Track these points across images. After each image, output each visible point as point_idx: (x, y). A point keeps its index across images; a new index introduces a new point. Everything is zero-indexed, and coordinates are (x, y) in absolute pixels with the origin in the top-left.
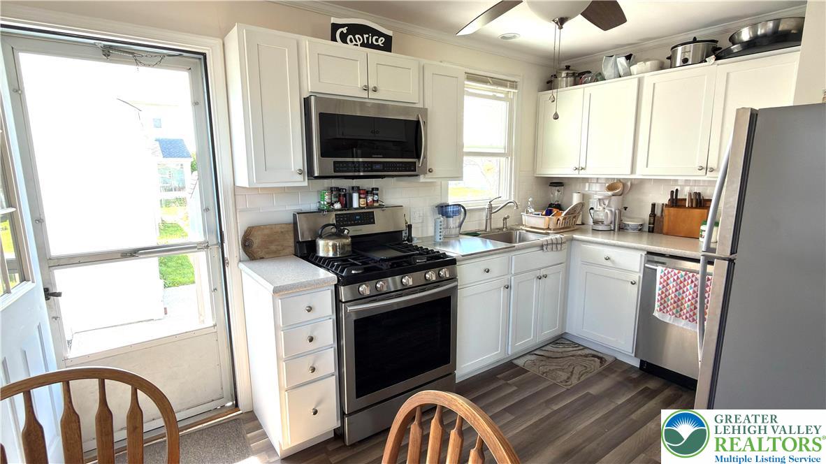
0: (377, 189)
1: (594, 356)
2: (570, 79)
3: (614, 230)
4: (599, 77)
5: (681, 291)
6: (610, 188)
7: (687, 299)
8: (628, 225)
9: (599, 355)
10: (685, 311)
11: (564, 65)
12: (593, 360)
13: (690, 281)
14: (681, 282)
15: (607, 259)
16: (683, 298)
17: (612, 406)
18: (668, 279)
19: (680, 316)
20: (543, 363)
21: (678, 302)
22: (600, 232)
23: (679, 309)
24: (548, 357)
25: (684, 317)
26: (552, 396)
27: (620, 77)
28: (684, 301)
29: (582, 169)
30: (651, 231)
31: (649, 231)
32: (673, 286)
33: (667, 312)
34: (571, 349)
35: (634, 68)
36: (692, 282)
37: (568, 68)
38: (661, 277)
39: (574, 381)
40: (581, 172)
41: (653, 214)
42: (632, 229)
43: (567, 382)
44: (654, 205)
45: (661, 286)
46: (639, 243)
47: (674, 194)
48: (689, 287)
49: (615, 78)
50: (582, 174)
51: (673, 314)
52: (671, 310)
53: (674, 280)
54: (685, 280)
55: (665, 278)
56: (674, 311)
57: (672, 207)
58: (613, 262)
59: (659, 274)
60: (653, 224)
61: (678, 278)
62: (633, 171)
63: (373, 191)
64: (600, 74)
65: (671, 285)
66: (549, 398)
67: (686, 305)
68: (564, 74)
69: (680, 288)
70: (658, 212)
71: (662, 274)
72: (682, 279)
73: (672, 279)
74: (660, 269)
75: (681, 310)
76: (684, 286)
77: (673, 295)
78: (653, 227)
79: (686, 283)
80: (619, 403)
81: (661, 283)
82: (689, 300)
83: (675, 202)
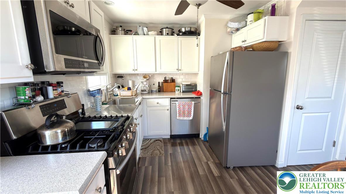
0: (62, 83)
1: (156, 140)
2: (123, 32)
3: (149, 93)
4: (136, 34)
5: (184, 109)
6: (145, 77)
7: (186, 110)
8: (153, 90)
9: (157, 139)
10: (186, 114)
11: (119, 25)
12: (158, 142)
13: (186, 105)
14: (184, 106)
15: (158, 103)
16: (185, 110)
17: (180, 154)
18: (180, 105)
19: (185, 116)
20: (146, 152)
21: (184, 112)
22: (145, 94)
23: (184, 114)
24: (146, 148)
25: (186, 116)
26: (164, 161)
27: (144, 35)
28: (185, 111)
29: (136, 70)
30: (159, 91)
31: (159, 92)
32: (182, 107)
33: (181, 116)
34: (148, 142)
35: (150, 33)
36: (187, 105)
37: (121, 26)
38: (178, 105)
39: (163, 152)
40: (136, 71)
41: (159, 86)
42: (155, 92)
43: (161, 153)
44: (159, 83)
45: (178, 108)
46: (163, 96)
47: (165, 78)
48: (186, 107)
49: (143, 35)
50: (136, 72)
51: (183, 116)
52: (182, 115)
53: (182, 105)
54: (185, 105)
55: (179, 105)
56: (183, 115)
57: (165, 83)
58: (160, 104)
59: (177, 105)
60: (160, 89)
61: (183, 104)
62: (156, 71)
63: (59, 84)
64: (137, 32)
65: (181, 107)
66: (164, 163)
67: (186, 112)
68: (120, 29)
69: (184, 107)
70: (161, 85)
71: (178, 104)
72: (184, 105)
73: (181, 105)
74: (177, 103)
75: (185, 114)
76: (185, 107)
77: (182, 110)
78: (160, 90)
79: (185, 106)
80: (180, 151)
81: (178, 107)
82: (187, 111)
83: (166, 81)
